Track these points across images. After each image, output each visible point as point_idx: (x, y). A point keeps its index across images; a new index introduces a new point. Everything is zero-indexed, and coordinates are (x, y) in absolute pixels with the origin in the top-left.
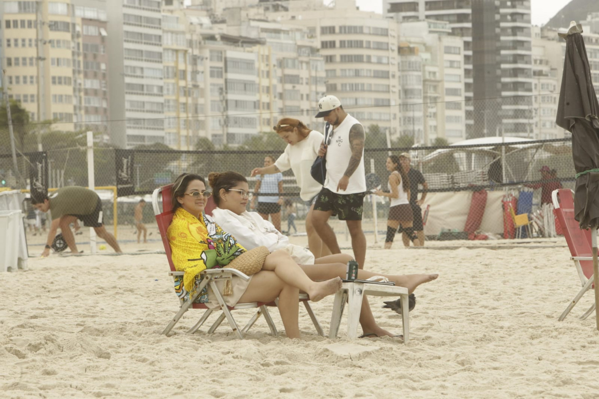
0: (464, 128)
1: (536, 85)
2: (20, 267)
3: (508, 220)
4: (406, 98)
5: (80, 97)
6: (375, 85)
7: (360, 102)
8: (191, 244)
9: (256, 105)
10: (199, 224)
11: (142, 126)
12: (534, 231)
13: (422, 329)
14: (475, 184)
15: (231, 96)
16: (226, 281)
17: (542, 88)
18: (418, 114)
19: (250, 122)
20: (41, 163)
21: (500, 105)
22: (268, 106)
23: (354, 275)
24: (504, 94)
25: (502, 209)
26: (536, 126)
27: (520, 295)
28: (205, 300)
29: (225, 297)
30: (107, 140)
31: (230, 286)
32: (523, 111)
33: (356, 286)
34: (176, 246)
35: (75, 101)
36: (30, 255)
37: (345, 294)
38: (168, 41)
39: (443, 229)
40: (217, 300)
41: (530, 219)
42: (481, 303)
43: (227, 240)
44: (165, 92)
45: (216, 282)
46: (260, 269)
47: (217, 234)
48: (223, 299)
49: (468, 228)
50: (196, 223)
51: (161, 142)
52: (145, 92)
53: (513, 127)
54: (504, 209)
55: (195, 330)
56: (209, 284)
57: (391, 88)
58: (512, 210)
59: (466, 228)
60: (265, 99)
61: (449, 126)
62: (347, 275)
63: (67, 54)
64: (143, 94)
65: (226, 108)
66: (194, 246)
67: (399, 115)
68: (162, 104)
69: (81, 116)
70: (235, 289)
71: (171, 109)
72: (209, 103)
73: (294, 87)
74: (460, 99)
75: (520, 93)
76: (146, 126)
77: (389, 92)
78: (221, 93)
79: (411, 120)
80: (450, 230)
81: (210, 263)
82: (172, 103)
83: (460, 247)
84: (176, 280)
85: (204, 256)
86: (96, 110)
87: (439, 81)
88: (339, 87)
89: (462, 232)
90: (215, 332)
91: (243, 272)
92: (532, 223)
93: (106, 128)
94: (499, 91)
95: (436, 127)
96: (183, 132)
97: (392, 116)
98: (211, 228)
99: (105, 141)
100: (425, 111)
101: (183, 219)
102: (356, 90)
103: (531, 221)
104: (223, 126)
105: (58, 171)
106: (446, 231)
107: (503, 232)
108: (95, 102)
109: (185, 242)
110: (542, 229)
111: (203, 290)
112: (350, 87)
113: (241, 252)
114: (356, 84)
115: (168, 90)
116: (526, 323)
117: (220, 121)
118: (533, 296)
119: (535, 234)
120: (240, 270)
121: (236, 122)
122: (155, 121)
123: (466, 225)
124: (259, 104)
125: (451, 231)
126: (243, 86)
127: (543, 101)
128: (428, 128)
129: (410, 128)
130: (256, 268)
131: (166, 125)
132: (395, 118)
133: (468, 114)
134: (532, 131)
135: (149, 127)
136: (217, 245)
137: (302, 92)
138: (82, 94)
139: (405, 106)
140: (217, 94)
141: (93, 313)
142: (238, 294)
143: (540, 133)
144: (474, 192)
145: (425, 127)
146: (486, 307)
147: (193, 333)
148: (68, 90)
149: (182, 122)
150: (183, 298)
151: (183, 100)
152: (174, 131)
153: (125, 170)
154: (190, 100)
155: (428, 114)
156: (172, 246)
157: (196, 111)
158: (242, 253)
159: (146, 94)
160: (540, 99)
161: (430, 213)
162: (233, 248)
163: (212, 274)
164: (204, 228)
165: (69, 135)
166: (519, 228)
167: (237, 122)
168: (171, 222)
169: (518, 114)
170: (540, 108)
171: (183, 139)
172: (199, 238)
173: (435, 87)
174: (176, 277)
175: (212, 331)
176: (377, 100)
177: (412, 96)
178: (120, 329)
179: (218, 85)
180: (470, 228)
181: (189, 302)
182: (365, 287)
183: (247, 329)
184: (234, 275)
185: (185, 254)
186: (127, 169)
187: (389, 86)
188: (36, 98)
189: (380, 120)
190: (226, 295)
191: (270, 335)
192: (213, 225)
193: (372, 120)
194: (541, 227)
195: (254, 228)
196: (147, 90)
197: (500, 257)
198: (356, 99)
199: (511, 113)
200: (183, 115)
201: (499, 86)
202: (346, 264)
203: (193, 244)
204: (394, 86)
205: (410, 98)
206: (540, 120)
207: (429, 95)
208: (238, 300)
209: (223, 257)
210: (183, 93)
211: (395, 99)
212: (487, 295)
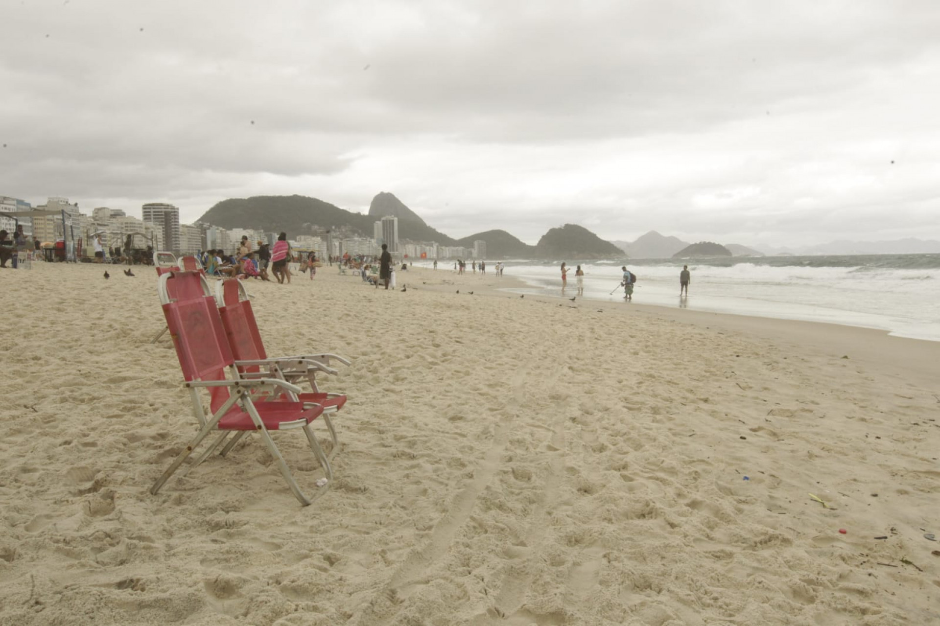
38: (82, 225)
63: (52, 227)
148: (52, 236)
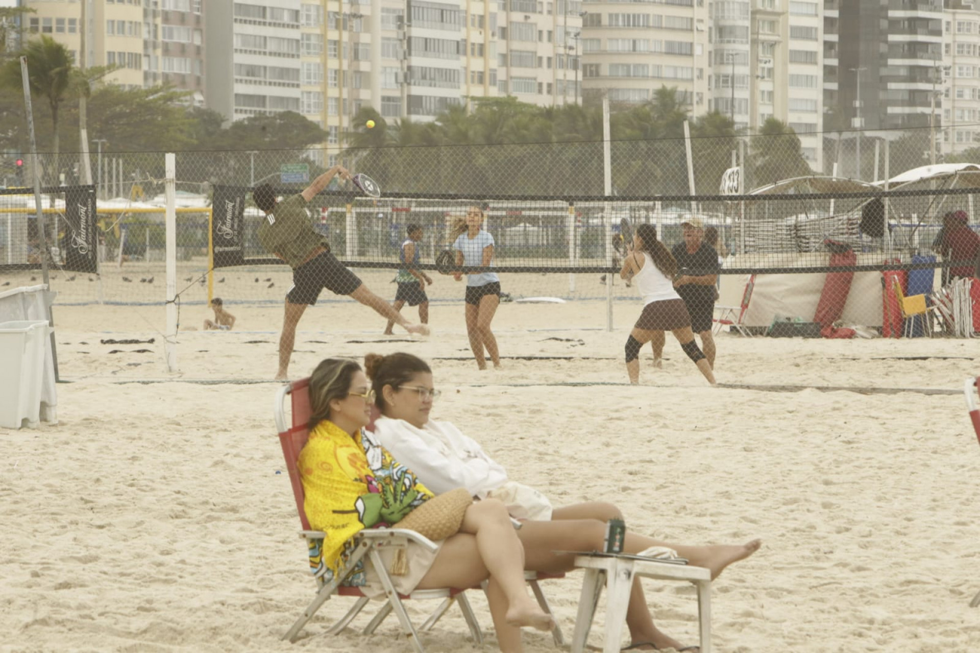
0: (820, 97)
1: (948, 23)
2: (43, 418)
3: (891, 305)
4: (722, 42)
5: (156, 26)
6: (668, 17)
7: (641, 47)
8: (339, 482)
9: (460, 48)
10: (355, 450)
11: (262, 79)
12: (936, 321)
13: (732, 625)
14: (836, 239)
15: (417, 32)
16: (397, 551)
17: (959, 30)
18: (742, 70)
19: (448, 77)
20: (85, 205)
21: (884, 57)
22: (481, 50)
23: (617, 543)
24: (893, 38)
25: (880, 285)
26: (947, 95)
27: (905, 534)
28: (359, 581)
29: (395, 578)
30: (200, 102)
31: (404, 560)
32: (926, 68)
33: (622, 565)
34: (314, 485)
35: (145, 34)
36: (61, 379)
37: (601, 575)
39: (777, 317)
40: (380, 582)
41: (930, 302)
42: (838, 555)
43: (399, 479)
44: (303, 21)
45: (380, 552)
46: (456, 529)
47: (382, 468)
48: (392, 581)
49: (821, 315)
50: (348, 446)
51: (295, 111)
52: (268, 20)
53: (906, 97)
54: (884, 286)
55: (341, 627)
56: (367, 556)
57: (696, 24)
58: (899, 285)
59: (816, 316)
60: (476, 37)
61: (795, 93)
62: (606, 544)
64: (264, 24)
65: (409, 53)
66: (343, 486)
67: (708, 71)
68: (297, 41)
69: (157, 58)
70: (412, 565)
71: (312, 51)
72: (379, 42)
73: (526, 17)
74: (817, 47)
75: (921, 38)
76: (268, 80)
77: (691, 30)
78: (400, 27)
79: (728, 81)
80: (789, 319)
81: (370, 518)
82: (313, 41)
83: (805, 387)
84: (311, 545)
85: (360, 505)
86: (183, 50)
87: (779, 14)
88: (605, 21)
89: (811, 324)
90: (375, 632)
91: (426, 536)
92: (932, 310)
93: (198, 81)
94: (885, 33)
95: (771, 94)
96: (333, 92)
97: (696, 73)
98: (373, 457)
99: (197, 104)
100: (754, 68)
101: (326, 438)
102: (634, 25)
103: (931, 308)
104: (402, 85)
105: (114, 160)
106: (782, 320)
107: (880, 324)
108: (181, 36)
109: (329, 479)
110: (950, 320)
111: (357, 565)
112: (624, 21)
113: (424, 499)
114: (634, 16)
115: (308, 17)
116: (913, 609)
117: (396, 74)
118: (927, 538)
119: (937, 329)
120: (420, 532)
121: (424, 77)
122: (284, 72)
123: (819, 311)
124: (465, 46)
125: (792, 321)
126: (438, 13)
127: (961, 52)
128: (758, 95)
129: (728, 93)
130: (449, 528)
131: (303, 79)
132: (700, 77)
133: (829, 72)
134: (938, 105)
135: (273, 81)
136: (383, 487)
137: (540, 27)
138: (159, 21)
139: (719, 57)
140: (392, 26)
141: (167, 575)
142: (417, 573)
143: (954, 107)
144: (833, 255)
145: (753, 94)
146: (845, 565)
147: (337, 634)
149: (331, 75)
150: (322, 576)
151: (333, 35)
152: (318, 89)
153: (229, 222)
154: (346, 36)
155: (759, 73)
156: (305, 485)
157: (356, 57)
158: (425, 501)
159: (270, 24)
160: (954, 49)
161: (755, 289)
162: (409, 494)
163: (373, 538)
164: (361, 455)
165: (135, 93)
166: (910, 319)
167: (427, 76)
168: (304, 443)
169: (915, 74)
170: (954, 64)
171: (331, 104)
172: (352, 473)
173: (772, 24)
174: (313, 540)
175: (369, 630)
176: (670, 44)
177: (732, 39)
178: (212, 629)
179: (394, 11)
180: (824, 316)
181: (333, 585)
182: (637, 567)
183: (430, 624)
184: (411, 541)
185: (329, 501)
186: (232, 219)
187: (692, 19)
188: (78, 26)
189: (675, 79)
190: (396, 574)
191: (470, 640)
192: (378, 451)
193: (659, 78)
194: (947, 317)
195: (447, 451)
196: (272, 17)
197: (874, 413)
198: (634, 42)
199: (903, 72)
200: (333, 64)
201: (884, 24)
202: (605, 521)
203: (342, 483)
204: (701, 21)
205: (729, 42)
206: (954, 86)
207: (761, 37)
208: (416, 583)
209: (391, 509)
210: (334, 24)
211: (702, 46)
212: (848, 534)
